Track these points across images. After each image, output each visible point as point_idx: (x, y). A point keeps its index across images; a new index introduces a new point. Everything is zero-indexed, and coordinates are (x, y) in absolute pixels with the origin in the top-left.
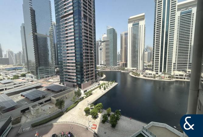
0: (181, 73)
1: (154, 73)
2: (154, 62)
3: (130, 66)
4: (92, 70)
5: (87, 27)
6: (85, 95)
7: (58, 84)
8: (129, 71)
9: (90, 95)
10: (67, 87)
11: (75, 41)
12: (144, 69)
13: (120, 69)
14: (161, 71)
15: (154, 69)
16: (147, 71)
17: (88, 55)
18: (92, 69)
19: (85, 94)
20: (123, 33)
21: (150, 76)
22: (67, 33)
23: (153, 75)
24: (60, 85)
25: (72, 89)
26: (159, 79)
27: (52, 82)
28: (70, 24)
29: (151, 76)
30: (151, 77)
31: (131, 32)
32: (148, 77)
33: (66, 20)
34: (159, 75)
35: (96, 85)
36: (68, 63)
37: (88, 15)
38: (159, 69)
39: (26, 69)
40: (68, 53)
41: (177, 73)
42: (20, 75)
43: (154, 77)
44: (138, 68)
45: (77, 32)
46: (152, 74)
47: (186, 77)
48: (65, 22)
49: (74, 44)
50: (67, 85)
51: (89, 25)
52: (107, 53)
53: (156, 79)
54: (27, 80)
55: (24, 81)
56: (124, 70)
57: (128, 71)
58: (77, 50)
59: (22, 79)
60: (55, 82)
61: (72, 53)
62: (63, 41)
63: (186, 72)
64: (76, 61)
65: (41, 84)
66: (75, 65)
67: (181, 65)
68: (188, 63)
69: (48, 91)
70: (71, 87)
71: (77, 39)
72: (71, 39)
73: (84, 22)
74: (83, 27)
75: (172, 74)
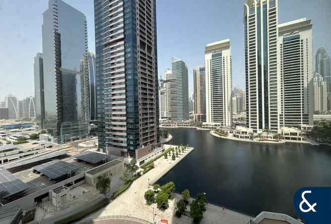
0: (293, 130)
1: (250, 130)
2: (250, 113)
3: (211, 119)
4: (153, 127)
5: (145, 60)
6: (143, 170)
7: (94, 150)
8: (210, 128)
9: (150, 169)
10: (112, 156)
11: (126, 80)
12: (234, 125)
13: (194, 125)
14: (261, 127)
15: (250, 124)
16: (239, 128)
17: (146, 102)
18: (152, 125)
19: (142, 167)
20: (198, 69)
21: (244, 135)
22: (113, 69)
23: (249, 134)
24: (98, 152)
25: (119, 159)
26: (260, 140)
27: (83, 148)
28: (118, 54)
29: (246, 135)
30: (246, 137)
31: (209, 67)
32: (241, 137)
33: (112, 48)
34: (260, 134)
35: (158, 152)
36: (114, 115)
37: (146, 42)
38: (258, 124)
39: (38, 126)
40: (114, 100)
41: (287, 130)
42: (28, 137)
43: (251, 138)
44: (224, 123)
45: (130, 66)
46: (246, 132)
47: (301, 136)
48: (111, 52)
49: (124, 86)
50: (110, 153)
51: (148, 56)
52: (172, 99)
53: (255, 140)
54: (42, 145)
55: (35, 146)
56: (201, 126)
57: (207, 128)
58: (129, 94)
59: (33, 144)
60: (90, 148)
61: (120, 100)
62: (107, 81)
63: (299, 128)
64: (127, 113)
65: (66, 151)
66: (125, 118)
67: (292, 118)
68: (302, 114)
69: (80, 163)
70: (118, 155)
71: (130, 77)
72: (120, 78)
73: (141, 52)
74: (139, 59)
75: (279, 132)
